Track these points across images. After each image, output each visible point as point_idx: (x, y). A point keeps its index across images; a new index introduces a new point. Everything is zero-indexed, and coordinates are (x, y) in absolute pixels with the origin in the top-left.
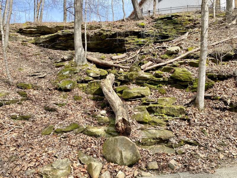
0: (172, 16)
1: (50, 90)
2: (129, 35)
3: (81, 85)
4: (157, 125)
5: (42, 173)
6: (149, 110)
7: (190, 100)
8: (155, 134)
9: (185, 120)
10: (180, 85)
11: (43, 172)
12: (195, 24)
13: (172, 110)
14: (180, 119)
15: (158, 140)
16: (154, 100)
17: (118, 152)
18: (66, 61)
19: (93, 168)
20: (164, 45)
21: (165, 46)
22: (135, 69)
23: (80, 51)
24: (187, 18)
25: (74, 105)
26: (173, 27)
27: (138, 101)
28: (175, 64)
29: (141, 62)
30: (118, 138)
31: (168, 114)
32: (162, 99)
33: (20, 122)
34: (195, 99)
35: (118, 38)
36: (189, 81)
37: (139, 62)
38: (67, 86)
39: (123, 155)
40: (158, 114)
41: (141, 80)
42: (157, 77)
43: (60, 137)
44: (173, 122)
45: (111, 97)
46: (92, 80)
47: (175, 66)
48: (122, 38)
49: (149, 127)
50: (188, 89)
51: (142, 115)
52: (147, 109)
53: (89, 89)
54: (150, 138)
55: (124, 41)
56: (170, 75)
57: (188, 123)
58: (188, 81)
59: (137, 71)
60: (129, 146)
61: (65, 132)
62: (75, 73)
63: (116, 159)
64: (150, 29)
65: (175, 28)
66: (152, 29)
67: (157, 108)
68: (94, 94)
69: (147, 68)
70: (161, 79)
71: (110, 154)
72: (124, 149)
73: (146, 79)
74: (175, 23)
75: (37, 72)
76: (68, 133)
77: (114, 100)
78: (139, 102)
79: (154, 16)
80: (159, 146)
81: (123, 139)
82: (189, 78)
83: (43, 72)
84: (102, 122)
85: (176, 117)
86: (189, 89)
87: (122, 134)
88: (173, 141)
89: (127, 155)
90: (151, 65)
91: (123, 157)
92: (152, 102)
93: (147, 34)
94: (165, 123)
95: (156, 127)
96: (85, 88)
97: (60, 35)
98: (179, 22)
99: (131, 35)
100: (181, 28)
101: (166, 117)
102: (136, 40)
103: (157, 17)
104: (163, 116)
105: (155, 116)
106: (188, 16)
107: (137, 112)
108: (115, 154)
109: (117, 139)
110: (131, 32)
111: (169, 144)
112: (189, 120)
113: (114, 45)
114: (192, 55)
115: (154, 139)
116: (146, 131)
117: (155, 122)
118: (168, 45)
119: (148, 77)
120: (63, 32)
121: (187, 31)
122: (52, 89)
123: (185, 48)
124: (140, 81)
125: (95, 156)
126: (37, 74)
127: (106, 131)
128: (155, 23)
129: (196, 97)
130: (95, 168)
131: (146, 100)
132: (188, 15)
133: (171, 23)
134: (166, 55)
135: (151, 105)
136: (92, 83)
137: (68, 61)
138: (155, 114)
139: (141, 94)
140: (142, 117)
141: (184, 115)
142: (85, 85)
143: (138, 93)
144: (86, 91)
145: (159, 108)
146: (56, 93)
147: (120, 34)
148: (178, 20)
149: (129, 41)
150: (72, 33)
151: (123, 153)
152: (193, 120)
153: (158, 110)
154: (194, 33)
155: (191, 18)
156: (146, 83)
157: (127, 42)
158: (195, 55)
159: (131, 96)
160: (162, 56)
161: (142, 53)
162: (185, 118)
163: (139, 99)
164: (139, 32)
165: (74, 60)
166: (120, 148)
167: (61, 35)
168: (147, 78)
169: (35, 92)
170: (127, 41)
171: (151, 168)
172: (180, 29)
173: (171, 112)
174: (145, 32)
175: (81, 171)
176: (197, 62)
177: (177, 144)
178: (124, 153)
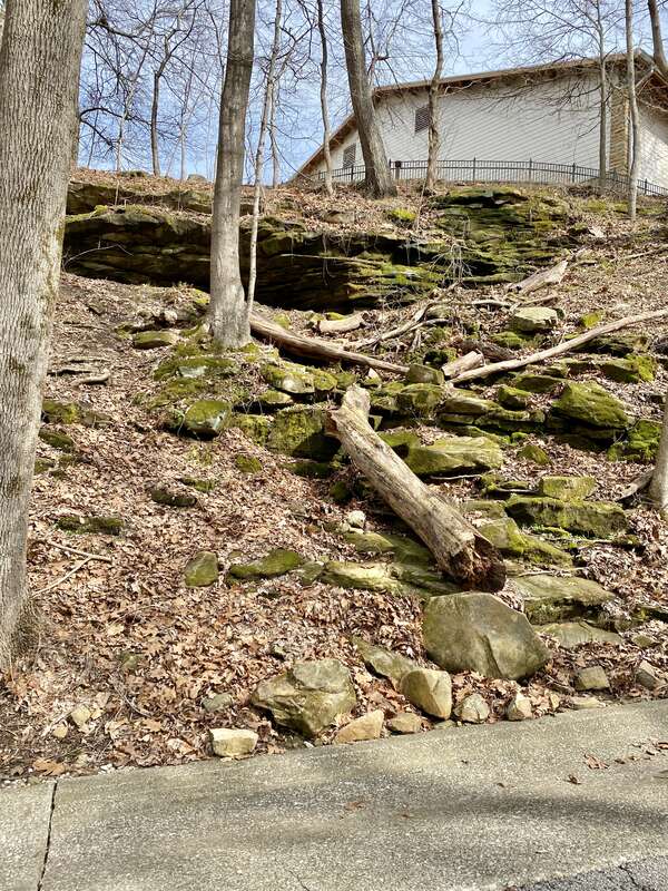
0: (498, 196)
1: (140, 430)
2: (363, 250)
3: (248, 419)
4: (549, 563)
5: (268, 704)
6: (514, 513)
7: (634, 487)
8: (553, 588)
9: (627, 548)
10: (587, 437)
11: (271, 701)
12: (574, 233)
13: (589, 516)
14: (614, 545)
15: (568, 608)
16: (524, 484)
17: (476, 640)
18: (172, 326)
19: (432, 687)
20: (496, 297)
21: (498, 302)
22: (427, 376)
23: (232, 296)
24: (544, 207)
25: (248, 488)
26: (506, 237)
27: (465, 485)
28: (560, 368)
29: (435, 353)
30: (469, 598)
31: (577, 527)
32: (557, 481)
33: (96, 541)
34: (648, 485)
35: (327, 255)
36: (617, 425)
37: (427, 351)
38: (211, 420)
39: (493, 648)
40: (544, 528)
41: (460, 414)
42: (507, 407)
43: (256, 594)
44: (594, 553)
45: (388, 468)
46: (289, 405)
47: (558, 374)
48: (340, 258)
49: (526, 567)
50: (613, 453)
51: (502, 530)
52: (507, 510)
53: (280, 435)
54: (545, 602)
55: (346, 268)
56: (551, 402)
57: (640, 559)
58: (613, 428)
59: (435, 381)
60: (509, 621)
61: (267, 577)
62: (226, 376)
63: (472, 661)
64: (435, 236)
65: (510, 240)
66: (440, 236)
67: (542, 507)
68: (297, 453)
69: (463, 376)
70: (526, 415)
71: (449, 647)
72: (493, 632)
73: (478, 411)
74: (508, 222)
75: (73, 361)
76: (276, 581)
77: (399, 478)
78: (469, 487)
79: (431, 187)
80: (570, 626)
81: (486, 600)
82: (619, 417)
83: (94, 361)
84: (373, 549)
85: (601, 538)
86: (618, 453)
87: (477, 585)
88: (615, 609)
89: (507, 647)
90: (476, 365)
91: (496, 656)
92: (517, 487)
93: (424, 250)
94: (568, 556)
95: (547, 569)
96: (263, 429)
97: (112, 224)
98: (520, 219)
99: (370, 250)
100: (533, 243)
101: (567, 536)
102: (388, 270)
103: (440, 192)
104: (559, 534)
105: (535, 532)
106: (546, 202)
107: (484, 520)
108: (467, 646)
109: (465, 602)
110: (371, 239)
111: (604, 619)
112: (640, 550)
113: (304, 280)
114: (605, 341)
115: (556, 604)
116: (522, 580)
117: (543, 553)
118: (507, 300)
119: (484, 406)
120: (120, 211)
121: (553, 254)
122: (151, 427)
123: (572, 315)
124: (457, 418)
125: (410, 651)
126: (76, 368)
127: (400, 578)
128: (442, 213)
129: (651, 478)
130: (436, 686)
131: (497, 482)
132: (548, 198)
133: (496, 220)
134: (512, 334)
135: (515, 499)
136: (291, 413)
137: (179, 327)
138: (536, 528)
139: (477, 462)
140: (503, 536)
141: (622, 533)
142: (262, 419)
143: (466, 457)
144: (267, 441)
145: (548, 509)
146: (169, 442)
147: (333, 243)
148: (518, 212)
149: (364, 272)
150: (156, 221)
151: (492, 643)
152: (653, 548)
153: (544, 515)
154: (582, 265)
155: (558, 210)
156: (473, 425)
157: (357, 275)
158: (615, 341)
159: (443, 465)
160: (498, 337)
161: (433, 321)
162: (630, 542)
163: (467, 479)
164: (400, 242)
165: (206, 328)
166: (479, 629)
167: (117, 223)
168: (480, 407)
169: (94, 435)
170: (355, 269)
171: (588, 685)
172: (529, 246)
173: (584, 522)
174: (421, 245)
175: (388, 696)
176: (627, 365)
177: (629, 618)
178: (496, 644)
